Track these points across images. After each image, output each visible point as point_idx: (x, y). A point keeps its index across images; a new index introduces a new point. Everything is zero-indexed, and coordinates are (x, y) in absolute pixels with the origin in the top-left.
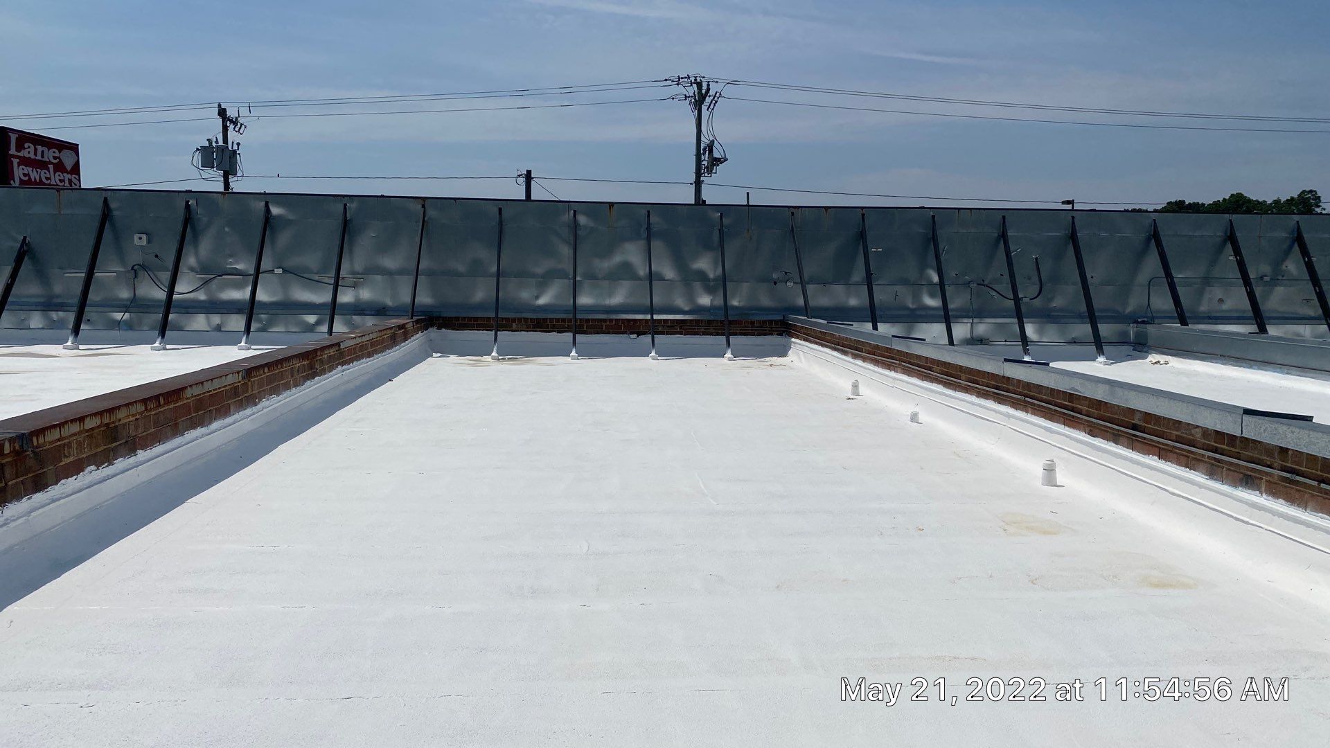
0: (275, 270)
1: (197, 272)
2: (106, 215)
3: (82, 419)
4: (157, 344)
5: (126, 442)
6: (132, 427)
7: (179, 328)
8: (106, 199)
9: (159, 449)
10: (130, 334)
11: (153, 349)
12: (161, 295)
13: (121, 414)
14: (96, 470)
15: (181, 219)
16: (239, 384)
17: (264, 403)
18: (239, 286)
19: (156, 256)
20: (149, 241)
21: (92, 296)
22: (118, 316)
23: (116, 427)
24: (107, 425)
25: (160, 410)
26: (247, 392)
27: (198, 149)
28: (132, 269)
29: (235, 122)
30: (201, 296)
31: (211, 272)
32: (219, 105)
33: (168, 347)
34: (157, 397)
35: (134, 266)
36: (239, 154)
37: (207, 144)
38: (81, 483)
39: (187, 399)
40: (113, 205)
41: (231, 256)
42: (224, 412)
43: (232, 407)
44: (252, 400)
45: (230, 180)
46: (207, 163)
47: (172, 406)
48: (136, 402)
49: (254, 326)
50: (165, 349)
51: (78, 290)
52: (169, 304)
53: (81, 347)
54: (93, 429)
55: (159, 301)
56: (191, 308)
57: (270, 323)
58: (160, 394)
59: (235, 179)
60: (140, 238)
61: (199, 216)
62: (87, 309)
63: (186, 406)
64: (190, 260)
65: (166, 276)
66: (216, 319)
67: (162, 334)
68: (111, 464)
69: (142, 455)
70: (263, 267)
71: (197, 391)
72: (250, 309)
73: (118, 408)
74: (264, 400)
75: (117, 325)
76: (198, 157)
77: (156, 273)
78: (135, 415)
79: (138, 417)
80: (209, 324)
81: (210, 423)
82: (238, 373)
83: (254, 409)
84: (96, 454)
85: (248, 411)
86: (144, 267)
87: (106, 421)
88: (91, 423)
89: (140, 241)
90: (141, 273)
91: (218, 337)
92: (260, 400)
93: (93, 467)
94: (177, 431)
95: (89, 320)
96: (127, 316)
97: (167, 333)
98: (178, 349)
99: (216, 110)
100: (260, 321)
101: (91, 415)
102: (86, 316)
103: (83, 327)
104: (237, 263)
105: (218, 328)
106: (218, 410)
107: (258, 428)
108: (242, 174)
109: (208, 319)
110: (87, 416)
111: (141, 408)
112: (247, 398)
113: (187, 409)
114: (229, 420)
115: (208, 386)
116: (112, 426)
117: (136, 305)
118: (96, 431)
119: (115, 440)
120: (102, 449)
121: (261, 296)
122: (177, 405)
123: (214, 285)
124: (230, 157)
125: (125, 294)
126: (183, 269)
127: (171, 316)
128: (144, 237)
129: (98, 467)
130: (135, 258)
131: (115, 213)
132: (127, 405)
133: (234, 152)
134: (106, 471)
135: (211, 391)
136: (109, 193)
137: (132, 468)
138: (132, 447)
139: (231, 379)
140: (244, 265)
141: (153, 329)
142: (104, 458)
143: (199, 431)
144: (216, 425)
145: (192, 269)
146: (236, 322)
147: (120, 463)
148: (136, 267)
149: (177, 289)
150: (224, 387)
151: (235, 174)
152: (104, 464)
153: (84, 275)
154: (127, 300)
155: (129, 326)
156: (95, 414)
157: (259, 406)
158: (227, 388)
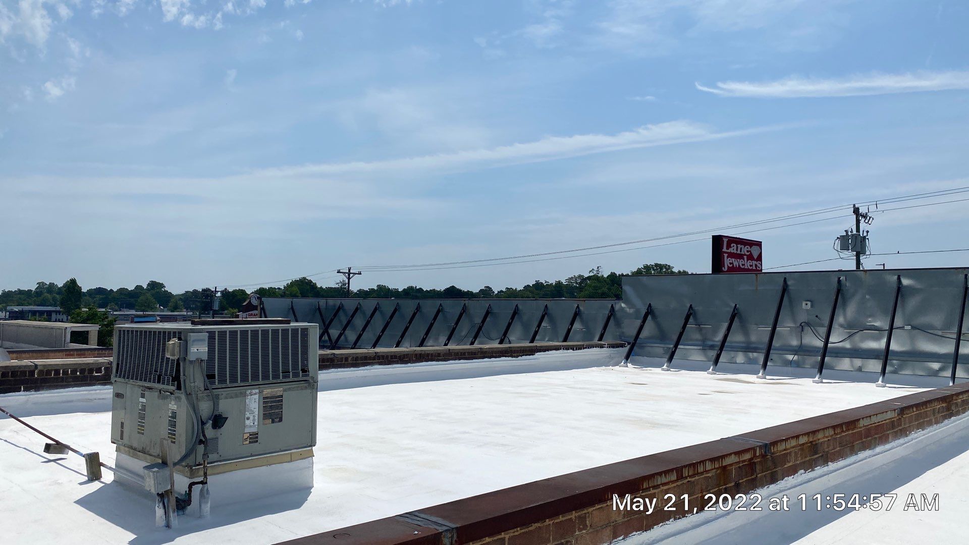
0: (905, 327)
1: (845, 328)
2: (785, 289)
3: (797, 437)
4: (817, 379)
5: (822, 456)
6: (826, 446)
7: (832, 368)
8: (785, 278)
9: (841, 463)
10: (799, 370)
11: (814, 382)
12: (820, 344)
13: (820, 435)
14: (804, 473)
15: (835, 290)
16: (895, 419)
17: (913, 435)
18: (877, 339)
19: (817, 316)
20: (812, 306)
21: (776, 344)
22: (790, 357)
23: (816, 444)
24: (811, 442)
25: (843, 434)
26: (901, 425)
27: (838, 238)
28: (800, 325)
29: (865, 216)
30: (847, 345)
31: (855, 328)
32: (854, 205)
33: (824, 381)
34: (840, 425)
35: (802, 323)
36: (868, 239)
37: (845, 234)
38: (796, 481)
39: (860, 428)
40: (789, 283)
41: (870, 316)
42: (884, 440)
43: (890, 437)
44: (904, 432)
45: (861, 258)
46: (844, 247)
47: (851, 432)
48: (828, 427)
49: (888, 369)
50: (822, 382)
51: (766, 339)
52: (825, 351)
53: (768, 377)
54: (803, 444)
55: (819, 348)
56: (841, 353)
57: (901, 367)
58: (844, 423)
59: (865, 257)
60: (807, 304)
61: (847, 288)
62: (771, 352)
63: (860, 433)
64: (840, 319)
65: (823, 331)
66: (858, 362)
67: (820, 372)
68: (813, 470)
69: (832, 466)
70: (895, 325)
71: (866, 422)
72: (886, 356)
73: (818, 431)
74: (913, 432)
75: (790, 363)
76: (838, 242)
77: (816, 328)
78: (827, 437)
79: (830, 438)
80: (852, 366)
81: (875, 447)
82: (895, 410)
83: (906, 439)
84: (804, 462)
85: (902, 441)
86: (808, 324)
87: (811, 440)
88: (803, 440)
89: (806, 306)
90: (807, 329)
91: (859, 376)
92: (910, 432)
93: (802, 471)
94: (853, 451)
95: (771, 359)
96: (796, 357)
97: (824, 371)
98: (831, 383)
99: (852, 209)
100: (892, 365)
101: (802, 435)
102: (771, 356)
103: (769, 363)
104: (875, 322)
105: (860, 369)
106: (880, 438)
107: (909, 455)
108: (869, 253)
109: (852, 362)
110: (800, 435)
111: (831, 432)
112: (901, 430)
113: (859, 436)
114: (888, 446)
115: (874, 419)
116: (814, 443)
117: (802, 350)
118: (806, 445)
119: (816, 453)
120: (808, 459)
121: (894, 346)
122: (855, 431)
123: (857, 338)
124: (861, 242)
125: (795, 343)
126: (835, 325)
127: (826, 359)
128: (809, 303)
129: (806, 471)
130: (803, 318)
131: (790, 288)
132: (823, 429)
133: (864, 238)
134: (810, 475)
135: (876, 423)
136: (787, 274)
137: (825, 475)
138: (826, 459)
139: (890, 415)
140: (881, 323)
141: (813, 367)
142: (809, 466)
143: (868, 453)
144: (879, 449)
145: (841, 326)
146: (875, 366)
147: (819, 470)
148: (803, 324)
149: (831, 340)
150: (885, 420)
151: (864, 253)
152: (809, 469)
153: (770, 329)
154: (796, 346)
155: (797, 364)
156: (805, 434)
157: (909, 438)
158: (886, 422)
